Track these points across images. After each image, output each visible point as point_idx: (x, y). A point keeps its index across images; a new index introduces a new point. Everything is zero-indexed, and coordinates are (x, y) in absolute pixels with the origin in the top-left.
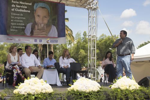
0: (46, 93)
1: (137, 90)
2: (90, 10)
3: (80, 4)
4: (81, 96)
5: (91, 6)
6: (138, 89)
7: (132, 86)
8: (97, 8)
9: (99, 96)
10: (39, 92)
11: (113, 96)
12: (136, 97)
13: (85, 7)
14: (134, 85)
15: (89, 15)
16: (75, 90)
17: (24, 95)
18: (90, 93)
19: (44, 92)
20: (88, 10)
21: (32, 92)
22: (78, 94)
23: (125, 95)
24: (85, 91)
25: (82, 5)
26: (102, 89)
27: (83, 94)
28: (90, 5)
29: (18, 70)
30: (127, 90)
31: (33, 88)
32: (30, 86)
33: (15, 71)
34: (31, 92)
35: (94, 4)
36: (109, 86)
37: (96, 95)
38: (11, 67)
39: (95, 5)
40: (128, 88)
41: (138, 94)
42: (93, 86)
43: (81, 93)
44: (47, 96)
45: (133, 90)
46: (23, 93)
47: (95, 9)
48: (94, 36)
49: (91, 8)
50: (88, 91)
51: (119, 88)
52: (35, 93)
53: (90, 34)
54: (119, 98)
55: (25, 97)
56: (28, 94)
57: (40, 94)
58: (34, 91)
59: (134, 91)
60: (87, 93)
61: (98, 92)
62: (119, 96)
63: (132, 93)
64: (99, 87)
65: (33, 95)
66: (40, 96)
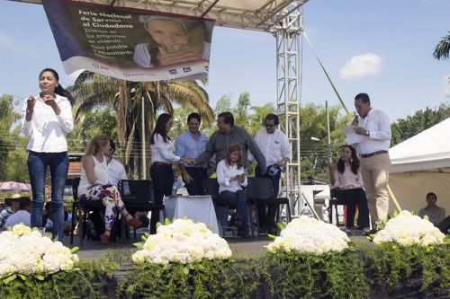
0: (217, 259)
1: (440, 245)
2: (280, 37)
3: (254, 20)
4: (304, 266)
5: (285, 27)
6: (442, 242)
7: (428, 236)
8: (300, 29)
9: (348, 265)
10: (199, 258)
11: (382, 262)
12: (439, 265)
13: (266, 30)
14: (433, 233)
15: (278, 50)
16: (288, 249)
17: (162, 266)
18: (326, 257)
19: (210, 255)
20: (276, 36)
21: (181, 258)
22: (297, 259)
23: (413, 260)
24: (313, 251)
25: (260, 24)
26: (354, 246)
27: (309, 258)
28: (281, 24)
29: (119, 198)
30: (415, 245)
31: (183, 246)
32: (174, 242)
33: (110, 201)
34: (178, 258)
35: (290, 20)
36: (368, 238)
37: (342, 261)
38: (99, 191)
39: (294, 24)
40: (417, 240)
41: (442, 257)
42: (331, 238)
43: (303, 258)
44: (221, 267)
45: (430, 245)
46: (158, 260)
47: (294, 34)
48: (293, 105)
49: (285, 30)
50: (320, 251)
51: (394, 242)
52: (189, 259)
53: (282, 101)
54: (397, 269)
55: (165, 271)
56: (170, 263)
57: (201, 263)
58: (187, 255)
59: (432, 248)
60: (318, 256)
61: (346, 253)
62: (398, 263)
63: (427, 254)
64: (345, 240)
65: (185, 265)
66: (201, 267)
